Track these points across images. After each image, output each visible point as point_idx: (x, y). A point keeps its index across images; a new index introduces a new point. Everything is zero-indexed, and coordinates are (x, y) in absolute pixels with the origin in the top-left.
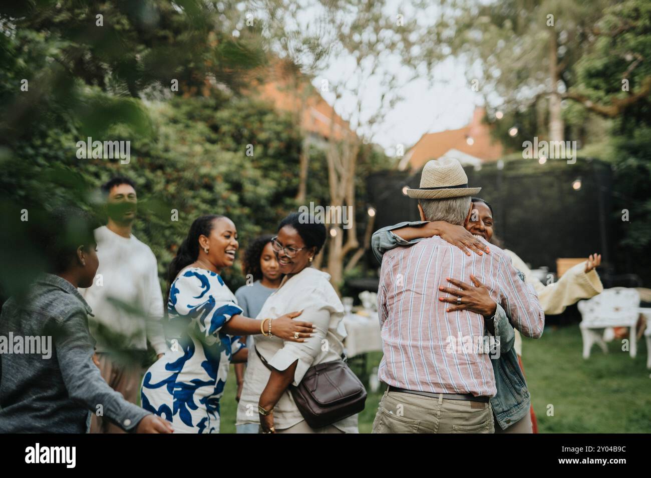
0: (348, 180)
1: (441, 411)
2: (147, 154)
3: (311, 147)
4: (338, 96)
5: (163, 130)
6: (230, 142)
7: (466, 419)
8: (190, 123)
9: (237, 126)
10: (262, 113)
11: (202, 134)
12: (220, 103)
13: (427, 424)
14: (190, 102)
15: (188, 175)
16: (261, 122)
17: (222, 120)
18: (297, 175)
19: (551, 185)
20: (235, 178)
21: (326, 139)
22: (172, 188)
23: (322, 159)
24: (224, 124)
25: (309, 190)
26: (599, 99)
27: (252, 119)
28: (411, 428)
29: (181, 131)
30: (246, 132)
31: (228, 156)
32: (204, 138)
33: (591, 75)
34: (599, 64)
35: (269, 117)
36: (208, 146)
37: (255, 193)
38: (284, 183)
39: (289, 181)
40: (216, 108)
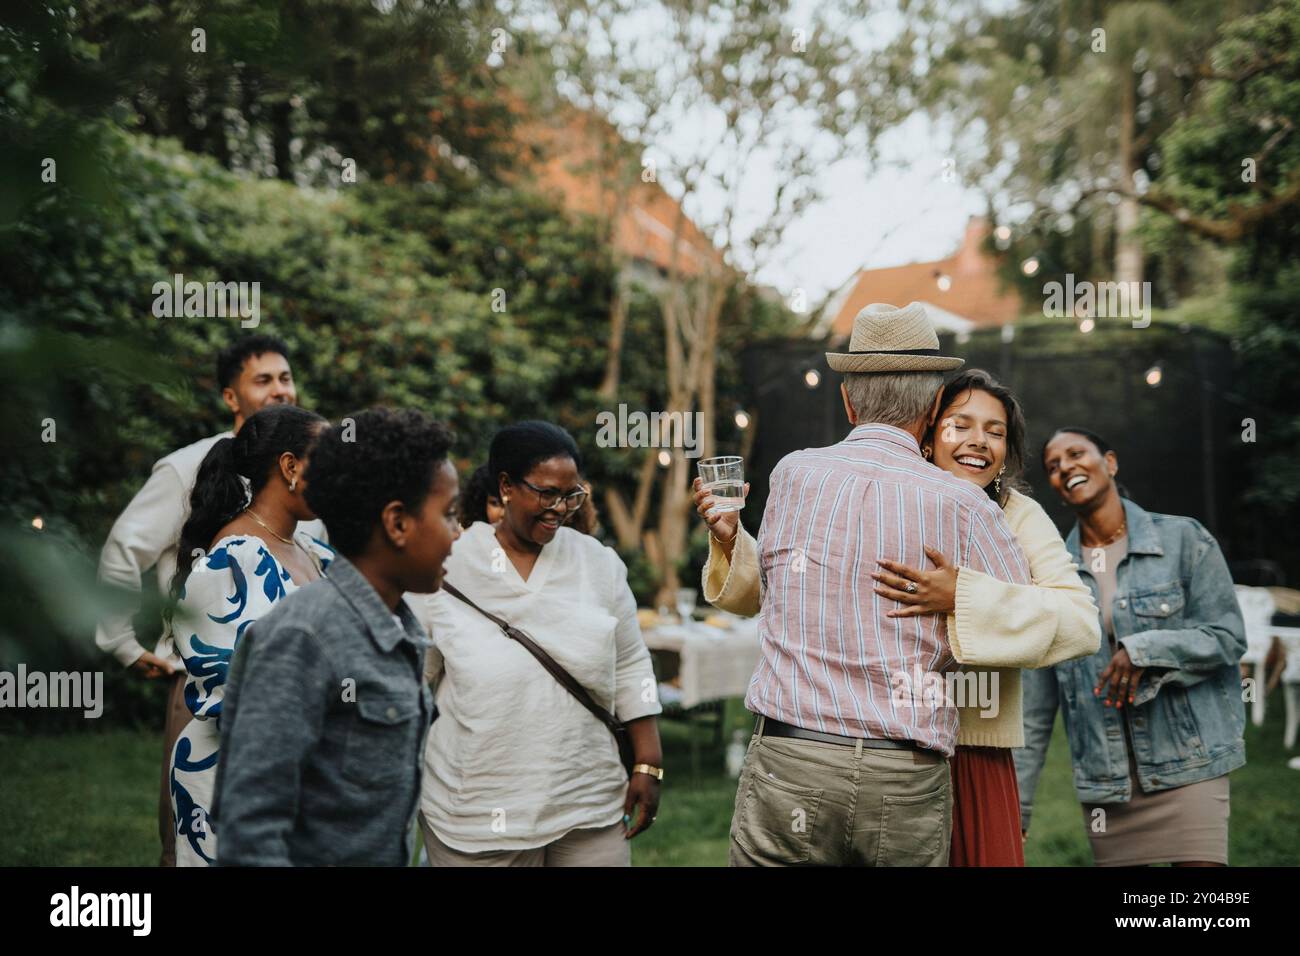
0: (703, 356)
1: (861, 771)
2: (303, 293)
3: (635, 289)
4: (690, 188)
5: (337, 244)
6: (471, 273)
7: (906, 784)
8: (394, 233)
9: (486, 242)
10: (537, 216)
11: (416, 255)
12: (457, 194)
13: (835, 795)
14: (394, 192)
15: (384, 335)
16: (535, 235)
17: (457, 229)
18: (602, 344)
19: (1110, 377)
20: (478, 344)
21: (663, 272)
22: (351, 363)
23: (653, 312)
24: (462, 238)
25: (626, 374)
26: (1206, 206)
27: (517, 229)
28: (806, 804)
29: (373, 248)
30: (503, 254)
31: (466, 301)
32: (420, 264)
33: (1192, 157)
34: (1208, 136)
35: (551, 226)
36: (426, 280)
37: (516, 375)
38: (577, 358)
39: (586, 354)
40: (447, 206)
